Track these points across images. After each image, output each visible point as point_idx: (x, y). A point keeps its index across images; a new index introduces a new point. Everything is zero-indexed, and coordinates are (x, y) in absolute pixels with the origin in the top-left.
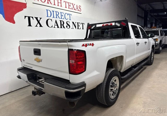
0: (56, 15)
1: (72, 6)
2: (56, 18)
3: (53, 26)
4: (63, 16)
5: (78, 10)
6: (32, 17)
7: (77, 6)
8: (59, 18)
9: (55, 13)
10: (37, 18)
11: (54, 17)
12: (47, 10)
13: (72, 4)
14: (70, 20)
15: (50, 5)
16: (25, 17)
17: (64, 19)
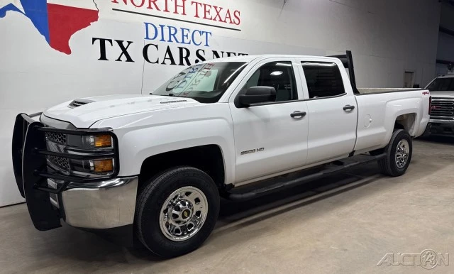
0: (170, 34)
1: (213, 13)
2: (170, 41)
3: (161, 61)
4: (187, 36)
5: (231, 22)
6: (110, 41)
7: (228, 11)
8: (177, 42)
9: (166, 31)
10: (120, 43)
11: (163, 40)
12: (147, 24)
13: (216, 7)
14: (207, 45)
15: (154, 11)
16: (94, 39)
17: (189, 43)
